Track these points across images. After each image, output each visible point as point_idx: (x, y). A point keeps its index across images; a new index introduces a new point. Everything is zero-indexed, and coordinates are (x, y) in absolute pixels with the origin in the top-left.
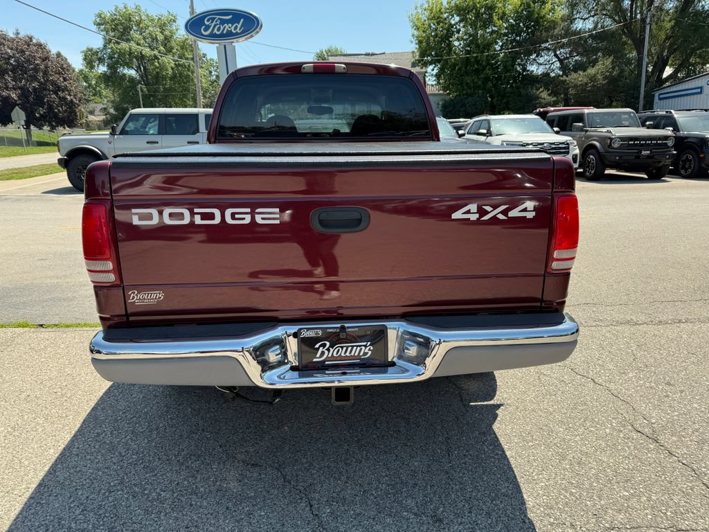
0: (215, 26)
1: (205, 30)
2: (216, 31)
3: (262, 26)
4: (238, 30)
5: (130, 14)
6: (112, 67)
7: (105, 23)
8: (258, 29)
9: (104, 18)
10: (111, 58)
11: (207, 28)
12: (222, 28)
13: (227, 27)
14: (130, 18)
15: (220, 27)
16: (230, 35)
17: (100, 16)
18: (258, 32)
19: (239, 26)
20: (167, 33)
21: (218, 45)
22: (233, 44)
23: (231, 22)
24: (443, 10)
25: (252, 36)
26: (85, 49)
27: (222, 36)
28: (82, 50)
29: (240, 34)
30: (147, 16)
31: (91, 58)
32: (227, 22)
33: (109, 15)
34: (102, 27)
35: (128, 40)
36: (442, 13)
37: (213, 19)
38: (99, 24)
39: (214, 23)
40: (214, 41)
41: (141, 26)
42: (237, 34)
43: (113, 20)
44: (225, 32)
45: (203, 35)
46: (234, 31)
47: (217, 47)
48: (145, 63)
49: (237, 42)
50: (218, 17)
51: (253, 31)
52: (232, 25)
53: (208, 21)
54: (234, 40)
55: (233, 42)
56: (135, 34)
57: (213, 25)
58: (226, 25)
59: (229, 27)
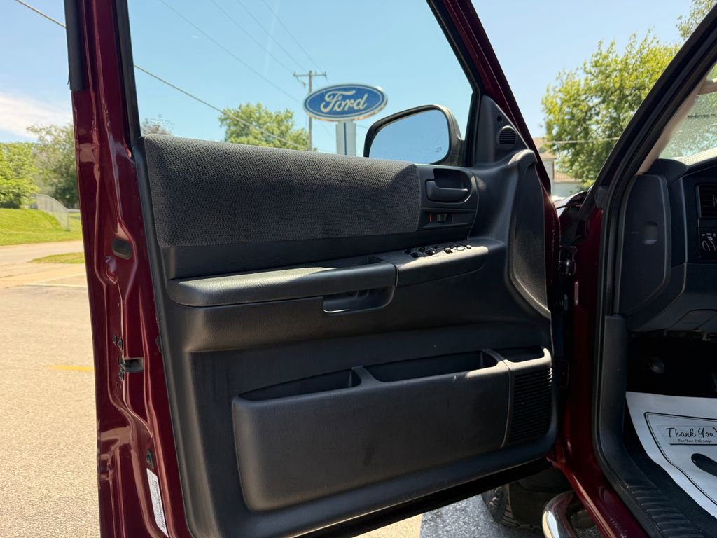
0: (336, 102)
1: (325, 107)
2: (336, 108)
3: (387, 101)
4: (361, 107)
8: (382, 106)
9: (229, 114)
11: (327, 104)
12: (343, 104)
13: (349, 103)
14: (251, 115)
15: (341, 103)
16: (351, 111)
17: (225, 112)
18: (381, 109)
19: (362, 102)
20: (283, 128)
21: (337, 123)
22: (354, 122)
23: (354, 97)
24: (581, 93)
25: (374, 114)
27: (343, 113)
29: (364, 110)
30: (267, 113)
32: (350, 97)
33: (232, 112)
34: (226, 122)
35: (247, 135)
36: (579, 95)
37: (334, 95)
38: (223, 120)
39: (335, 99)
40: (333, 119)
41: (260, 122)
42: (359, 110)
44: (346, 109)
45: (322, 112)
46: (356, 108)
47: (337, 126)
49: (358, 119)
50: (340, 93)
51: (377, 107)
52: (355, 100)
53: (329, 97)
54: (356, 118)
55: (353, 120)
56: (254, 129)
57: (334, 101)
58: (348, 101)
59: (352, 104)
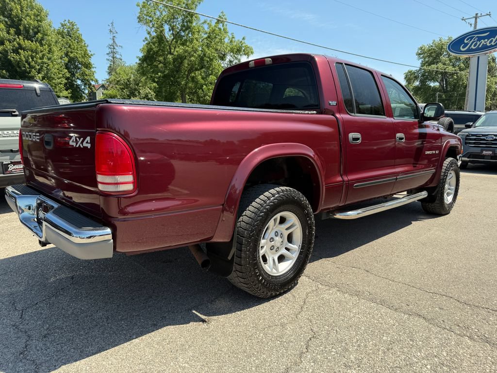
0: (473, 43)
1: (463, 48)
2: (473, 47)
4: (493, 43)
5: (442, 44)
6: (423, 82)
7: (424, 53)
9: (424, 50)
10: (423, 75)
11: (466, 45)
12: (478, 43)
13: (483, 42)
14: (442, 47)
15: (477, 43)
17: (421, 48)
19: (494, 40)
23: (488, 37)
26: (407, 72)
27: (478, 49)
28: (405, 72)
29: (494, 45)
31: (410, 77)
32: (484, 38)
33: (427, 47)
34: (422, 56)
35: (437, 63)
37: (472, 38)
38: (420, 54)
39: (472, 41)
42: (491, 46)
43: (430, 50)
44: (480, 46)
45: (461, 51)
46: (489, 45)
48: (447, 77)
50: (476, 35)
52: (488, 40)
53: (467, 40)
55: (487, 53)
57: (471, 42)
58: (483, 40)
59: (485, 42)
